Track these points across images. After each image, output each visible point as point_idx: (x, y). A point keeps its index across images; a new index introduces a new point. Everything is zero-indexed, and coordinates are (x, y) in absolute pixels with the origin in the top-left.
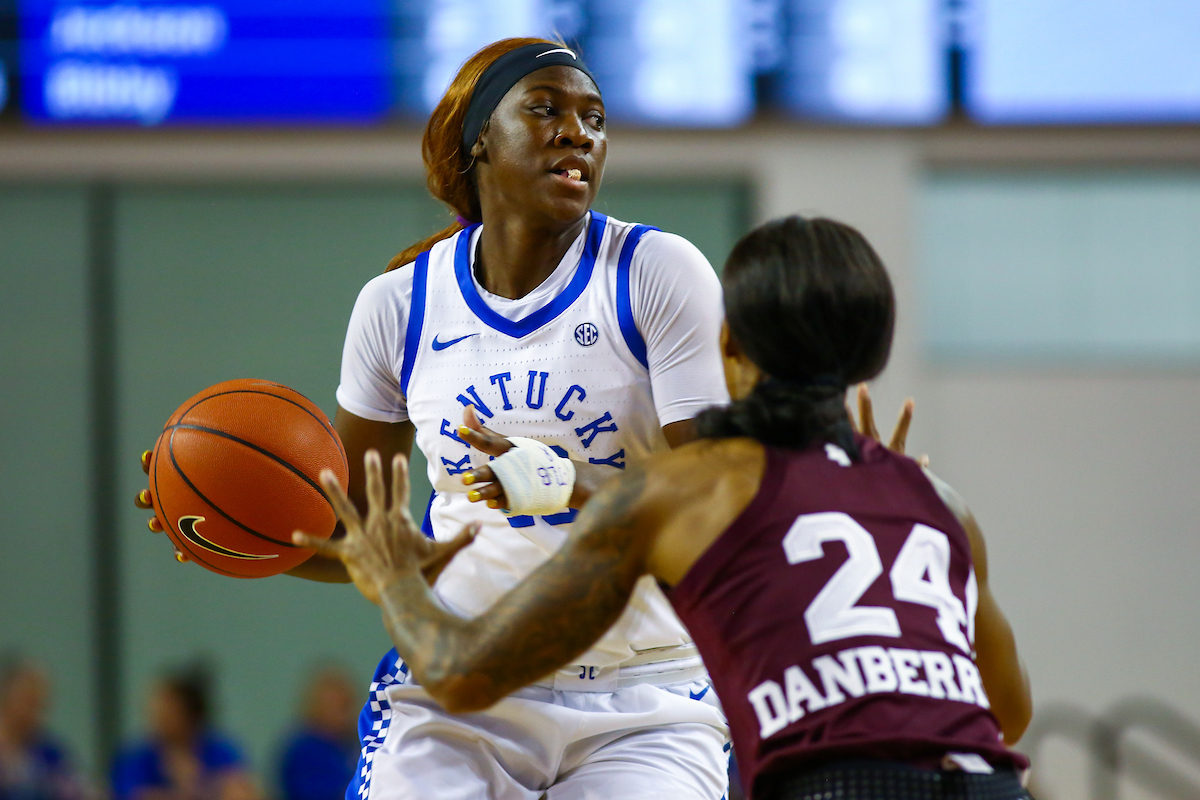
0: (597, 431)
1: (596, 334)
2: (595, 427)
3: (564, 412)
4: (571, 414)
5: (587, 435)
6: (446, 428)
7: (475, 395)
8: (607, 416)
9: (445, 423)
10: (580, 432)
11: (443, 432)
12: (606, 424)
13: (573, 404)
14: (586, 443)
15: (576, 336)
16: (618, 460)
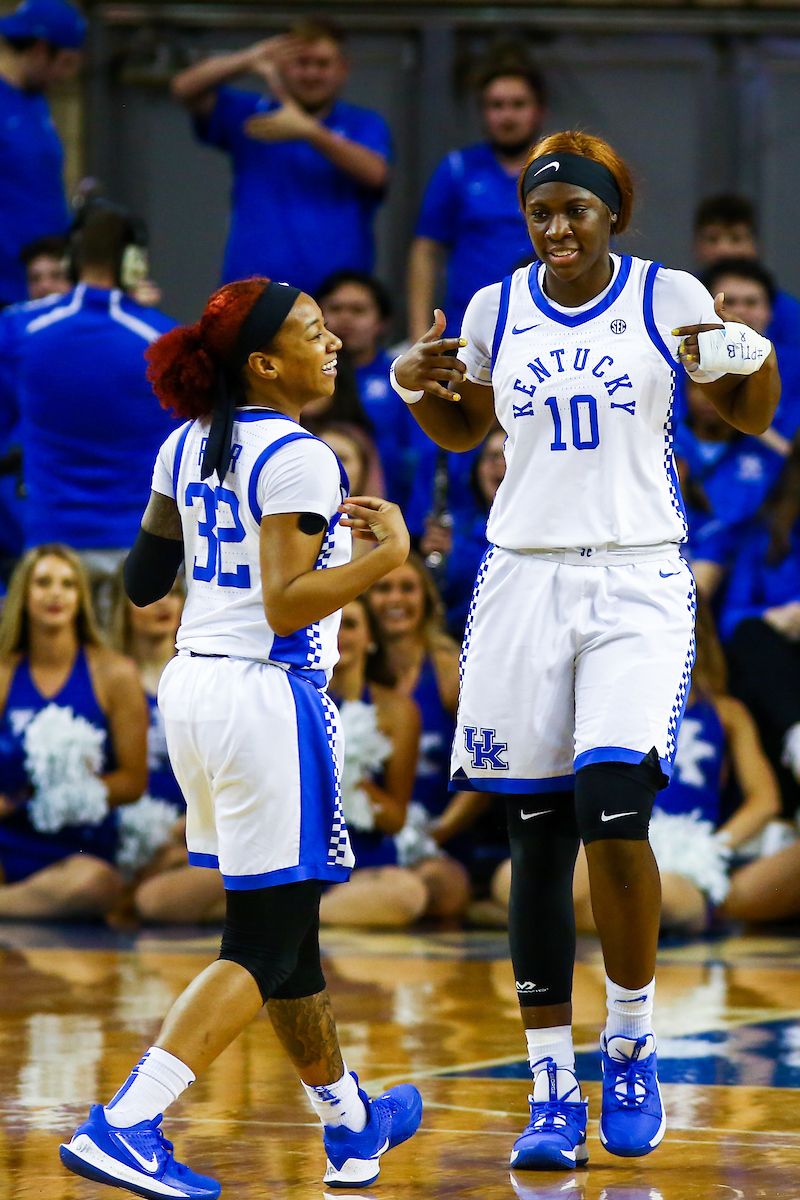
0: (619, 385)
1: (625, 327)
2: (617, 381)
3: (598, 372)
4: (603, 373)
5: (611, 387)
6: (518, 385)
7: (540, 364)
8: (626, 377)
9: (518, 381)
10: (607, 385)
11: (516, 388)
12: (625, 382)
13: (605, 367)
14: (611, 392)
15: (612, 327)
16: (631, 408)
